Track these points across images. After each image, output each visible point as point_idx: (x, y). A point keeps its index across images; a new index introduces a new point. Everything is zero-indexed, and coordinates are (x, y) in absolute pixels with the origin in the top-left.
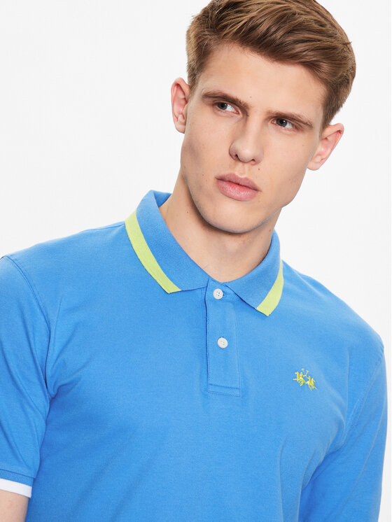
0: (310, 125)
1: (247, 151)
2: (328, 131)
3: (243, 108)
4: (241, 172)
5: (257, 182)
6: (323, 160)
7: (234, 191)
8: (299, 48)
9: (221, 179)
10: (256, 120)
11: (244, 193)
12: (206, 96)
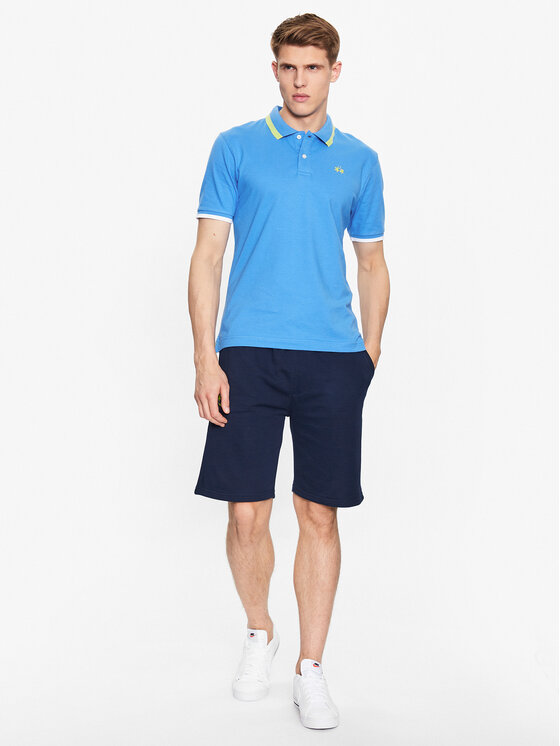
0: (323, 67)
1: (299, 83)
2: (334, 66)
3: (295, 68)
4: (300, 92)
5: (307, 94)
6: (337, 77)
7: (299, 99)
8: (310, 40)
9: (294, 96)
10: (300, 71)
11: (304, 99)
12: (281, 66)
